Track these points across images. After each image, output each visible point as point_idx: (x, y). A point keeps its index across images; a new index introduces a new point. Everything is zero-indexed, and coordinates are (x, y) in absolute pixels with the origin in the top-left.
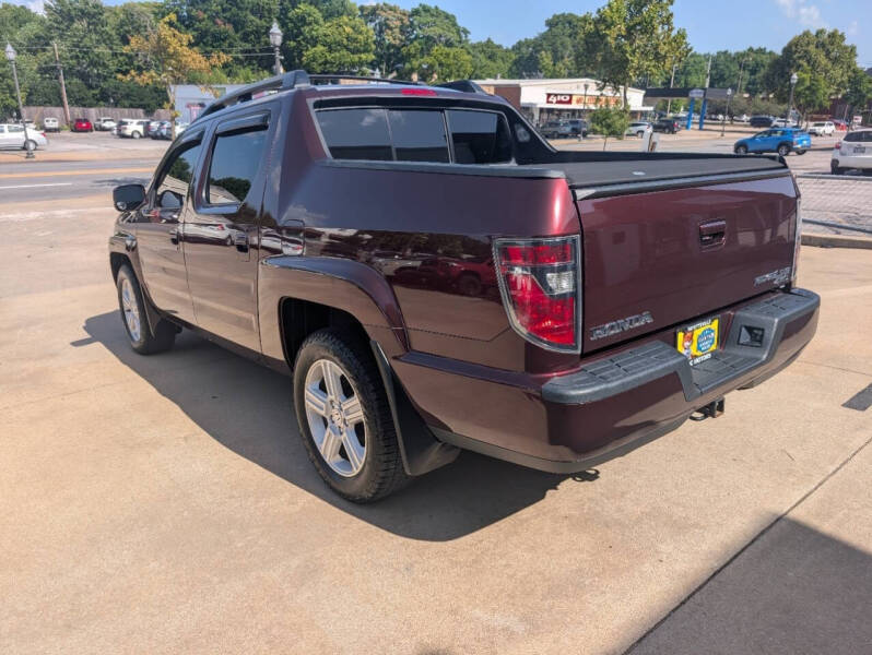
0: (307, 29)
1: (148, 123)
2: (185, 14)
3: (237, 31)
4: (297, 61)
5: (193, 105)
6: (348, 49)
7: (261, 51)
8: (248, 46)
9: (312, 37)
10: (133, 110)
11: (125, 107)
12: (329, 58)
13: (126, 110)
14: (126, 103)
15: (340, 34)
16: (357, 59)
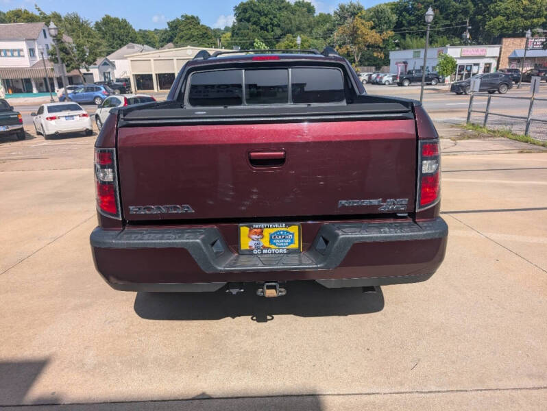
0: (492, 6)
1: (371, 75)
2: (410, 7)
3: (441, 14)
4: (481, 29)
5: (400, 63)
6: (522, 17)
7: (457, 24)
8: (448, 22)
9: (495, 11)
10: (369, 68)
11: (365, 66)
12: (505, 24)
13: (365, 68)
14: (366, 64)
15: (519, 6)
16: (529, 23)
